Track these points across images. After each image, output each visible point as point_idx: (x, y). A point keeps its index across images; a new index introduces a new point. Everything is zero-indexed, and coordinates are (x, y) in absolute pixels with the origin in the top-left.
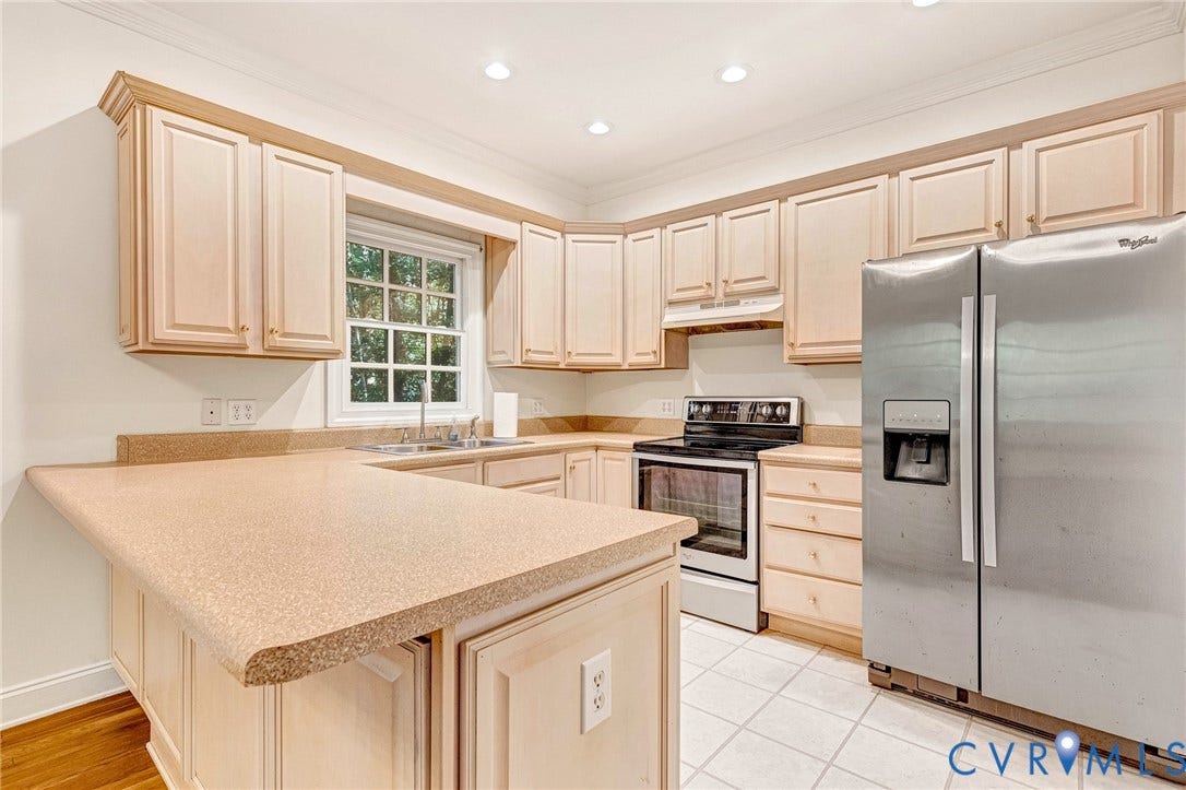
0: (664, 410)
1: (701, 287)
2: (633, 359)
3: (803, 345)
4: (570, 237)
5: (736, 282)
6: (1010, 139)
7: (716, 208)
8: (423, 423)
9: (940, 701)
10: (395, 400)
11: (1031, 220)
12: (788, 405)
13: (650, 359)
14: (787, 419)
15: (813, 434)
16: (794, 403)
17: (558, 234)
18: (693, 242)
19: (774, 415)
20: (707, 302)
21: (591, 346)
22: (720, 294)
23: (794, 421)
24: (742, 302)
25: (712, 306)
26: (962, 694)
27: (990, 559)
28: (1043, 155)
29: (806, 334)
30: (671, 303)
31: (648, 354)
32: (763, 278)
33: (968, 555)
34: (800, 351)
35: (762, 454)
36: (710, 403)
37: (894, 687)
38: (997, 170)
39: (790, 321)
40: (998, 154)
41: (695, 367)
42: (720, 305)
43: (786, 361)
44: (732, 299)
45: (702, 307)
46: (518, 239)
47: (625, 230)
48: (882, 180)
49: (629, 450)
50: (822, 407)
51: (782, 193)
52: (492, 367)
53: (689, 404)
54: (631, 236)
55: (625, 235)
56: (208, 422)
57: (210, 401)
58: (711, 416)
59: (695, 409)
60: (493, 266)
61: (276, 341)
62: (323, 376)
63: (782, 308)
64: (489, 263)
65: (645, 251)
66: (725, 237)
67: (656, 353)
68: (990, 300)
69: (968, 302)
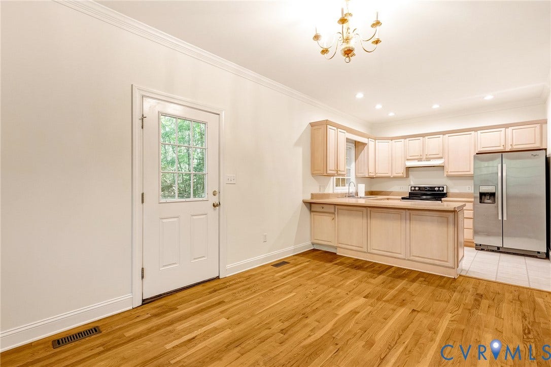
1: (418, 156)
2: (395, 175)
3: (450, 172)
4: (377, 141)
5: (429, 155)
6: (506, 126)
7: (423, 135)
8: (349, 192)
9: (493, 251)
11: (511, 145)
12: (443, 187)
13: (401, 175)
14: (443, 191)
15: (451, 195)
16: (445, 187)
17: (374, 140)
18: (416, 144)
19: (439, 190)
20: (420, 160)
21: (382, 171)
22: (424, 158)
23: (445, 192)
24: (432, 160)
25: (422, 161)
26: (498, 248)
27: (505, 218)
28: (514, 130)
29: (451, 169)
30: (407, 160)
32: (438, 154)
33: (500, 218)
34: (449, 174)
35: (442, 199)
36: (418, 187)
37: (482, 250)
38: (503, 132)
39: (446, 166)
40: (503, 129)
41: (411, 177)
42: (424, 161)
43: (445, 176)
44: (428, 159)
45: (418, 161)
46: (367, 143)
47: (392, 139)
48: (473, 132)
49: (400, 199)
50: (453, 188)
51: (444, 133)
52: (357, 177)
53: (411, 187)
54: (394, 141)
55: (392, 140)
56: (320, 191)
57: (320, 186)
58: (418, 190)
59: (413, 188)
60: (358, 149)
61: (339, 172)
62: (333, 180)
63: (444, 163)
64: (357, 149)
65: (399, 145)
66: (426, 142)
67: (403, 173)
68: (504, 165)
69: (500, 165)
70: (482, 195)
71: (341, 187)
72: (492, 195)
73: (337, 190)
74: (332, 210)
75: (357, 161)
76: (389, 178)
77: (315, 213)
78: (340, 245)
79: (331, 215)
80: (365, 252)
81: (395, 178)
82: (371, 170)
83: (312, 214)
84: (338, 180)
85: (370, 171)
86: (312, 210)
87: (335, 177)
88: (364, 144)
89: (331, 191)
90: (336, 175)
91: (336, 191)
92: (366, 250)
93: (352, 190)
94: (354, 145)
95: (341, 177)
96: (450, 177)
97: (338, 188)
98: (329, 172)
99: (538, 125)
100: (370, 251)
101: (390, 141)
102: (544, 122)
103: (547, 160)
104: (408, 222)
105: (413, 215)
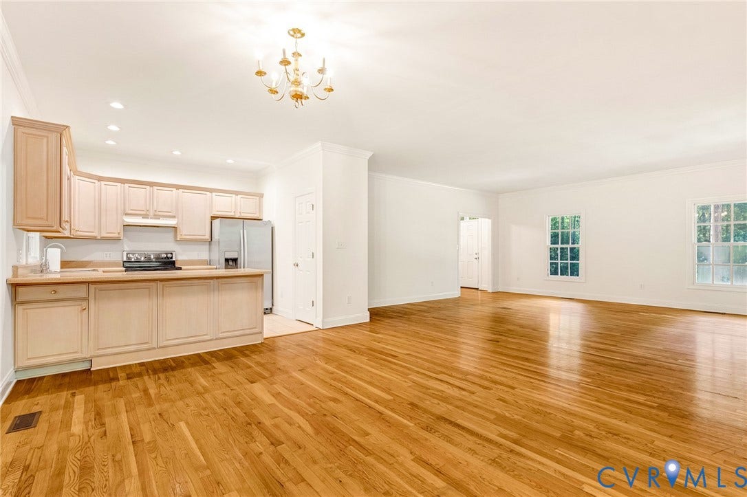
0: (106, 257)
1: (143, 210)
2: (105, 235)
3: (185, 235)
4: (76, 177)
5: (159, 211)
6: (237, 193)
7: (151, 184)
12: (172, 254)
13: (115, 235)
14: (172, 258)
15: (180, 262)
16: (175, 254)
18: (139, 193)
19: (167, 256)
20: (145, 216)
23: (174, 259)
24: (161, 219)
25: (148, 218)
28: (244, 199)
29: (184, 232)
30: (126, 214)
31: (114, 233)
32: (170, 212)
34: (184, 237)
36: (137, 253)
38: (233, 199)
39: (180, 227)
40: (234, 196)
41: (125, 239)
42: (151, 218)
43: (178, 239)
44: (157, 217)
45: (143, 218)
47: (100, 179)
50: (182, 255)
51: (178, 187)
53: (127, 254)
54: (103, 183)
55: (99, 181)
59: (130, 256)
63: (177, 223)
65: (113, 189)
66: (155, 195)
67: (119, 233)
68: (245, 231)
69: (242, 231)
70: (227, 260)
72: (235, 260)
74: (82, 295)
76: (94, 239)
77: (27, 306)
79: (79, 302)
80: (154, 349)
81: (104, 239)
83: (19, 308)
86: (21, 299)
92: (155, 345)
99: (258, 198)
100: (161, 344)
101: (96, 181)
102: (261, 196)
103: (272, 229)
104: (216, 293)
105: (222, 284)
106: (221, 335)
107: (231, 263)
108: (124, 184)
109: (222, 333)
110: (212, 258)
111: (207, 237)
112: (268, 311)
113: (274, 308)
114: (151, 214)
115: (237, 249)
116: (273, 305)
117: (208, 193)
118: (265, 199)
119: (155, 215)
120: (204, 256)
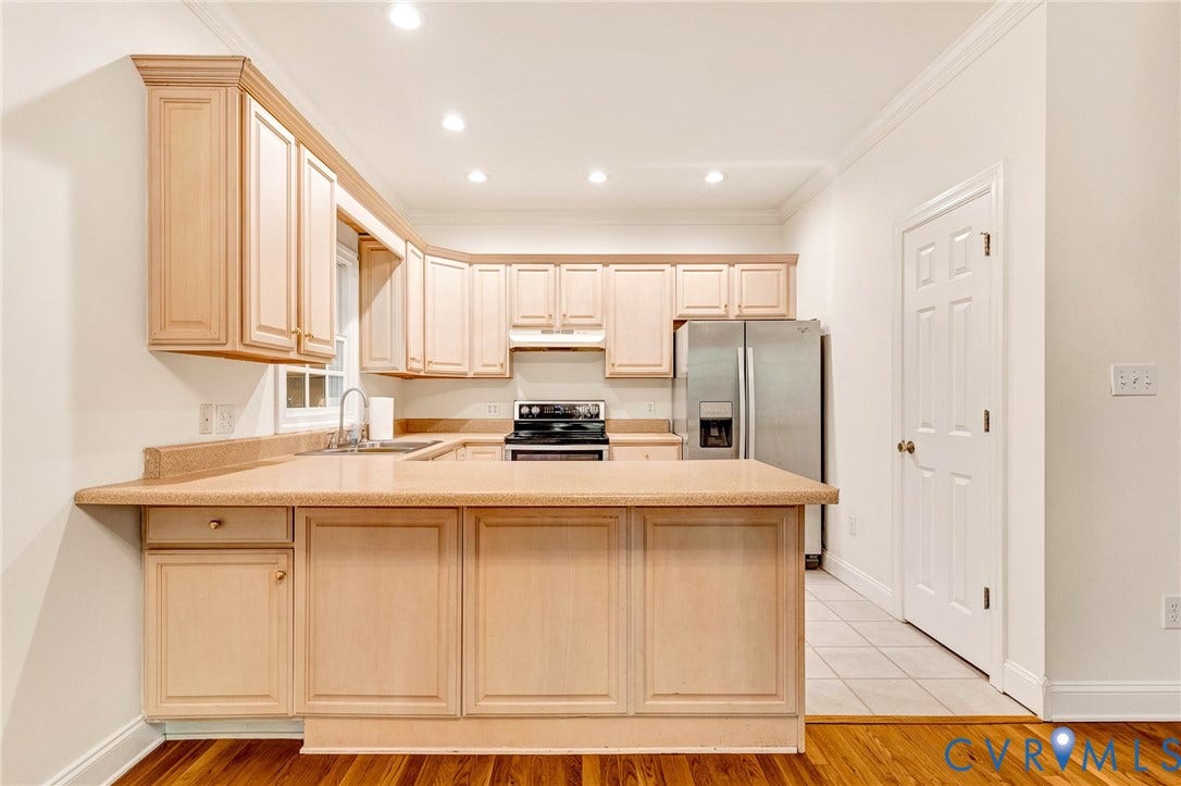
0: (490, 411)
1: (543, 317)
2: (479, 369)
3: (620, 366)
4: (429, 258)
5: (571, 317)
6: (733, 260)
7: (555, 260)
8: (341, 427)
10: (311, 406)
11: (740, 307)
12: (598, 406)
13: (496, 370)
14: (598, 415)
15: (613, 426)
16: (602, 405)
17: (422, 254)
18: (536, 281)
19: (588, 412)
20: (547, 329)
21: (445, 355)
23: (602, 418)
24: (575, 332)
25: (551, 332)
28: (744, 273)
29: (623, 358)
30: (514, 326)
31: (495, 366)
32: (591, 317)
34: (618, 369)
36: (537, 405)
38: (724, 273)
39: (610, 348)
40: (725, 268)
41: (518, 377)
42: (558, 332)
43: (607, 374)
44: (567, 329)
45: (543, 332)
46: (404, 255)
47: (472, 260)
49: (499, 444)
50: (619, 408)
51: (607, 260)
52: (365, 373)
53: (521, 406)
54: (477, 267)
55: (471, 264)
56: (205, 430)
57: (206, 407)
58: (539, 416)
59: (525, 410)
60: (370, 276)
61: (308, 345)
62: (273, 380)
63: (605, 340)
64: (365, 272)
65: (492, 280)
66: (563, 281)
67: (502, 365)
68: (750, 351)
69: (741, 350)
70: (706, 425)
71: (307, 411)
72: (725, 425)
73: (294, 420)
74: (279, 535)
75: (366, 316)
76: (460, 378)
77: (166, 558)
78: (322, 705)
79: (270, 556)
80: (452, 718)
81: (479, 378)
82: (415, 350)
83: (152, 560)
84: (295, 382)
85: (411, 355)
86: (153, 537)
87: (284, 369)
88: (394, 259)
89: (264, 430)
90: (293, 355)
91: (286, 428)
92: (454, 709)
93: (352, 420)
94: (354, 257)
95: (307, 370)
96: (615, 379)
97: (297, 412)
98: (256, 335)
99: (782, 267)
100: (469, 708)
101: (466, 265)
102: (792, 261)
103: (824, 341)
104: (637, 555)
105: (656, 525)
106: (653, 705)
107: (714, 432)
108: (510, 265)
109: (656, 696)
110: (676, 418)
111: (666, 368)
112: (815, 563)
113: (829, 557)
114: (558, 324)
115: (729, 396)
116: (824, 546)
117: (667, 267)
118: (801, 270)
119: (564, 325)
120: (662, 411)
